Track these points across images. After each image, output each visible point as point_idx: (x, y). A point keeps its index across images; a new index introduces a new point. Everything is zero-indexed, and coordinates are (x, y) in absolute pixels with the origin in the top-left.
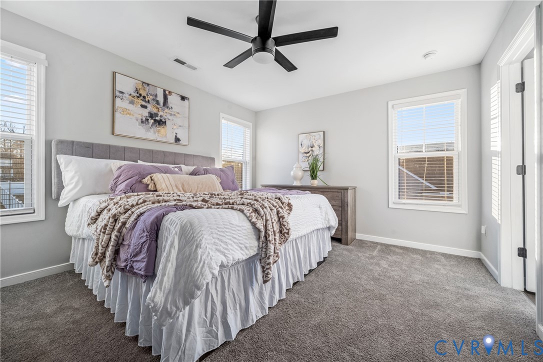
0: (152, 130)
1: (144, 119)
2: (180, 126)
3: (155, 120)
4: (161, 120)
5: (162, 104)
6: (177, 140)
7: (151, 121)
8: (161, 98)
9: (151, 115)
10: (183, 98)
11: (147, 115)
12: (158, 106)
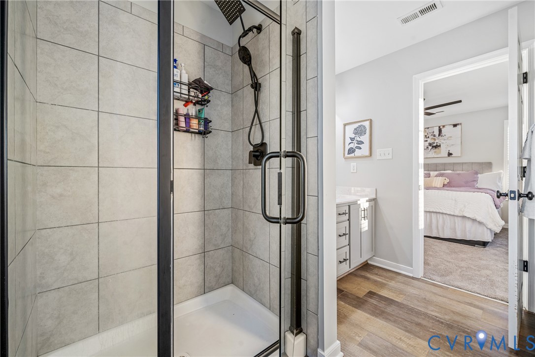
0: (431, 153)
1: (426, 147)
2: (453, 145)
3: (433, 147)
4: (437, 145)
5: (437, 135)
6: (450, 154)
7: (430, 148)
8: (437, 133)
9: (430, 144)
10: (455, 126)
11: (428, 145)
12: (435, 138)
